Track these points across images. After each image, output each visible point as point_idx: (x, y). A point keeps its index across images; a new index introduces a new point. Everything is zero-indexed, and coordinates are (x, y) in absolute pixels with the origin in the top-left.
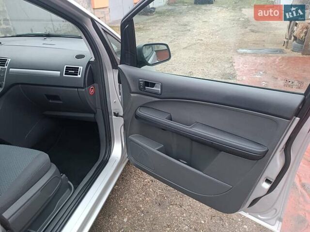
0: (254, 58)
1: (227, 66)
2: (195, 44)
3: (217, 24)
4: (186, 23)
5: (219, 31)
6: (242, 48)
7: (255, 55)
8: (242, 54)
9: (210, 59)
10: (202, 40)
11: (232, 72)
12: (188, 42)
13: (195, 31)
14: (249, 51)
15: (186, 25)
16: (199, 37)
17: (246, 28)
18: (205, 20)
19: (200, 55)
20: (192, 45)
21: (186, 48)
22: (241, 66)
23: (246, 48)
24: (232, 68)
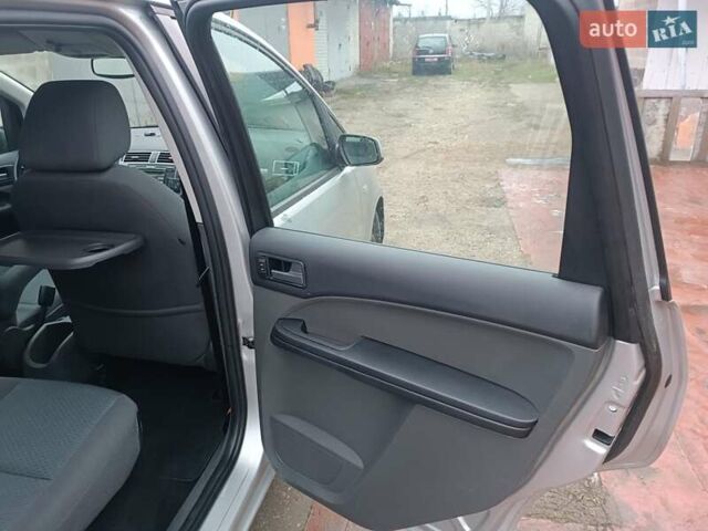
0: (536, 172)
1: (488, 186)
2: (424, 150)
3: (462, 113)
4: (401, 112)
5: (467, 126)
6: (514, 156)
7: (540, 167)
8: (515, 166)
9: (457, 175)
10: (436, 143)
11: (499, 195)
12: (411, 147)
13: (421, 126)
14: (528, 161)
15: (400, 116)
16: (429, 138)
17: (521, 120)
18: (439, 106)
19: (438, 168)
20: (419, 151)
21: (406, 157)
22: (514, 185)
23: (521, 156)
24: (499, 189)
